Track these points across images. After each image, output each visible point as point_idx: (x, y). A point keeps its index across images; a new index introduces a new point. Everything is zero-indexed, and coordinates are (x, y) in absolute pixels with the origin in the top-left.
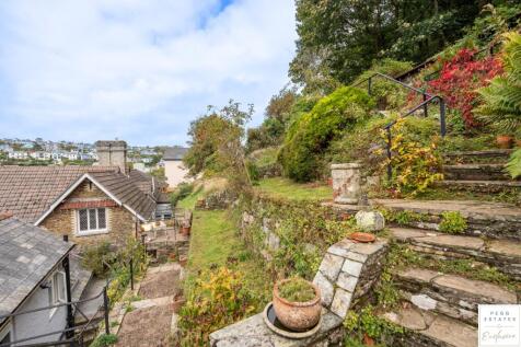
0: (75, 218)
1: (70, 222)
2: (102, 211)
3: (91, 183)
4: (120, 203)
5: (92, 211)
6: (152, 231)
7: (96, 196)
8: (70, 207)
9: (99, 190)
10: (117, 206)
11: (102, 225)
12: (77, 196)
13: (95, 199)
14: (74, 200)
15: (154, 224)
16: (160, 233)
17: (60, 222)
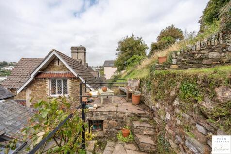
0: (48, 85)
1: (45, 87)
2: (65, 81)
3: (59, 60)
4: (76, 75)
5: (59, 81)
6: (99, 96)
7: (61, 70)
8: (44, 76)
9: (64, 65)
10: (75, 78)
11: (65, 92)
12: (50, 69)
13: (61, 72)
14: (48, 72)
15: (101, 90)
16: (107, 100)
17: (39, 87)
